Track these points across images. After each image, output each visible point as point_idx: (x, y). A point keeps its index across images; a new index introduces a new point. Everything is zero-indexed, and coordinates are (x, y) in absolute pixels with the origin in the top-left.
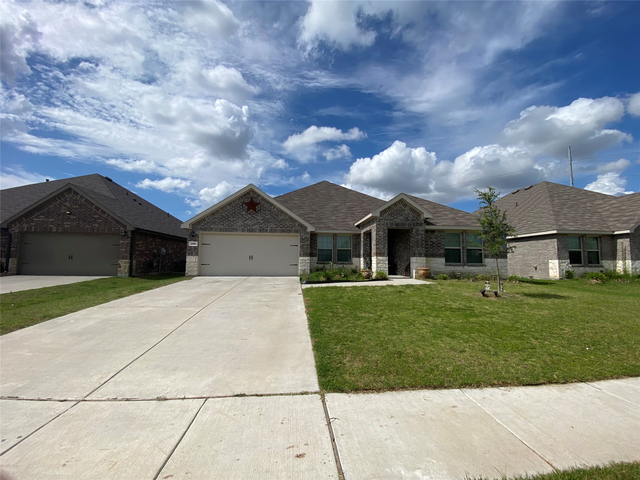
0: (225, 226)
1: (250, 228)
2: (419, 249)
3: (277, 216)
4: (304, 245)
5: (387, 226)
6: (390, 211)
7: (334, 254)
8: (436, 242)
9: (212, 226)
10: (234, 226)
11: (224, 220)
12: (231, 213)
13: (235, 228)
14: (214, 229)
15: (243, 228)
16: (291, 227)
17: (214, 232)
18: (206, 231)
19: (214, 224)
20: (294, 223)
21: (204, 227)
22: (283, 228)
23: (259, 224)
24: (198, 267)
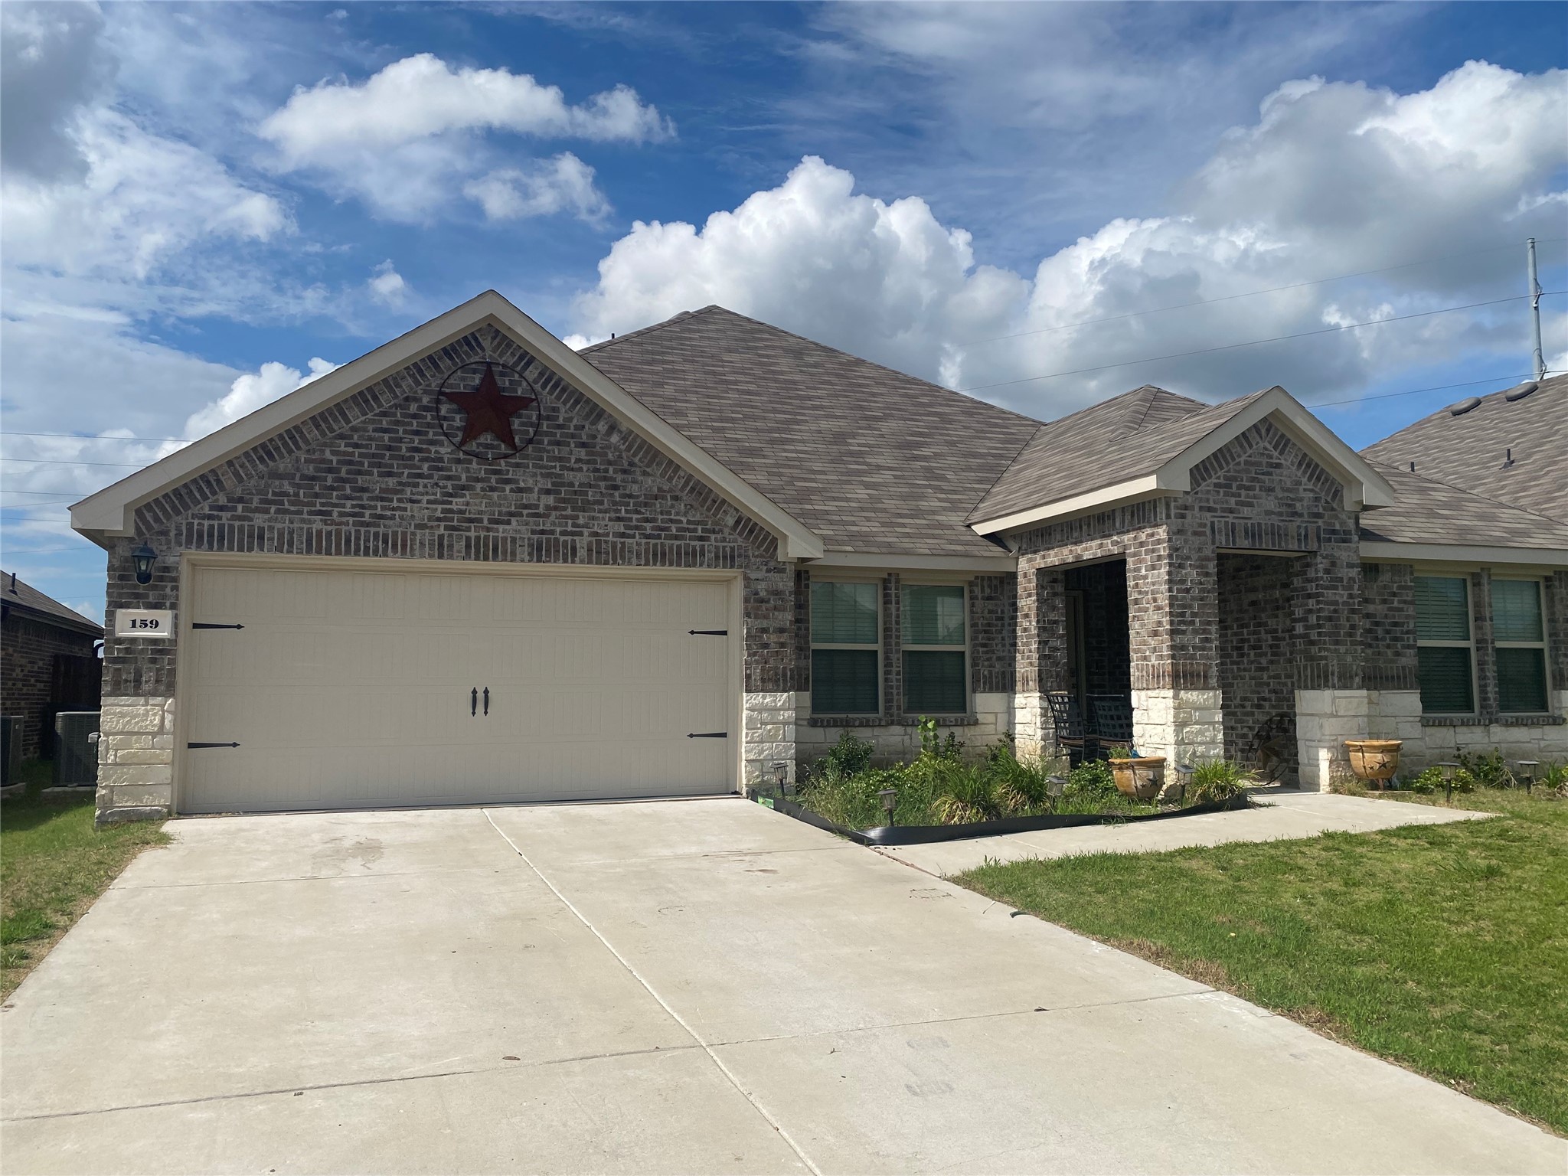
0: (333, 523)
1: (482, 534)
2: (1342, 649)
3: (624, 472)
4: (764, 630)
5: (1213, 543)
6: (1221, 468)
7: (887, 673)
8: (1386, 616)
9: (259, 520)
10: (387, 522)
11: (332, 488)
12: (373, 451)
13: (395, 534)
14: (271, 539)
15: (441, 537)
16: (700, 533)
17: (269, 554)
18: (221, 548)
19: (273, 509)
20: (715, 515)
21: (212, 527)
22: (659, 537)
23: (528, 515)
24: (172, 763)
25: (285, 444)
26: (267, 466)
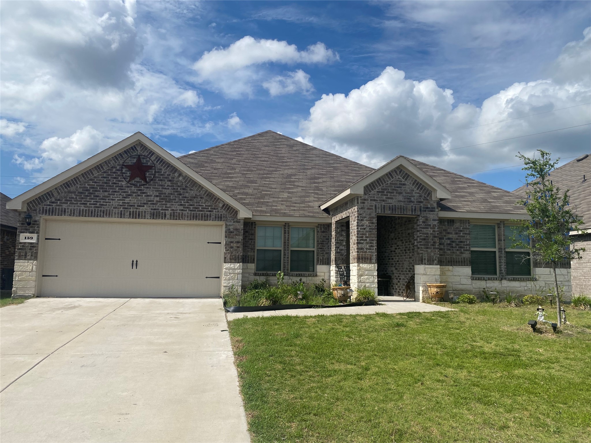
0: (87, 207)
1: (135, 210)
2: (429, 250)
3: (184, 189)
4: (232, 242)
5: (376, 212)
6: (380, 186)
8: (457, 239)
9: (65, 206)
10: (104, 206)
11: (87, 196)
12: (101, 184)
13: (107, 210)
14: (68, 212)
15: (121, 211)
16: (210, 209)
17: (67, 217)
18: (52, 215)
19: (69, 203)
20: (215, 203)
21: (50, 208)
22: (195, 211)
23: (150, 204)
24: (36, 281)
25: (73, 182)
26: (68, 189)
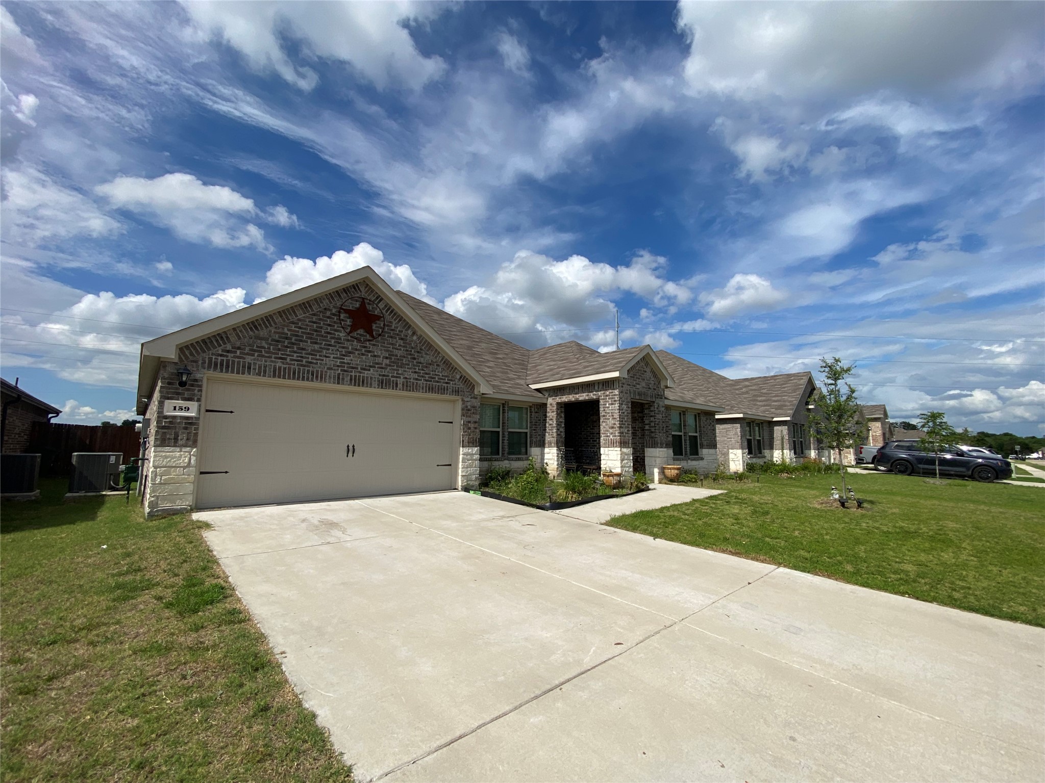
0: (287, 364)
1: (358, 374)
2: (661, 434)
3: (418, 352)
4: (469, 422)
5: (630, 397)
7: (503, 440)
9: (249, 359)
10: (314, 365)
11: (287, 347)
12: (308, 331)
13: (317, 372)
14: (255, 369)
15: (339, 374)
16: (446, 381)
17: (254, 377)
18: (227, 371)
19: (256, 354)
20: (452, 374)
21: (222, 360)
22: (431, 381)
23: (378, 368)
24: (193, 483)
25: (264, 323)
26: (254, 333)
